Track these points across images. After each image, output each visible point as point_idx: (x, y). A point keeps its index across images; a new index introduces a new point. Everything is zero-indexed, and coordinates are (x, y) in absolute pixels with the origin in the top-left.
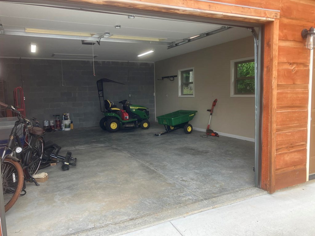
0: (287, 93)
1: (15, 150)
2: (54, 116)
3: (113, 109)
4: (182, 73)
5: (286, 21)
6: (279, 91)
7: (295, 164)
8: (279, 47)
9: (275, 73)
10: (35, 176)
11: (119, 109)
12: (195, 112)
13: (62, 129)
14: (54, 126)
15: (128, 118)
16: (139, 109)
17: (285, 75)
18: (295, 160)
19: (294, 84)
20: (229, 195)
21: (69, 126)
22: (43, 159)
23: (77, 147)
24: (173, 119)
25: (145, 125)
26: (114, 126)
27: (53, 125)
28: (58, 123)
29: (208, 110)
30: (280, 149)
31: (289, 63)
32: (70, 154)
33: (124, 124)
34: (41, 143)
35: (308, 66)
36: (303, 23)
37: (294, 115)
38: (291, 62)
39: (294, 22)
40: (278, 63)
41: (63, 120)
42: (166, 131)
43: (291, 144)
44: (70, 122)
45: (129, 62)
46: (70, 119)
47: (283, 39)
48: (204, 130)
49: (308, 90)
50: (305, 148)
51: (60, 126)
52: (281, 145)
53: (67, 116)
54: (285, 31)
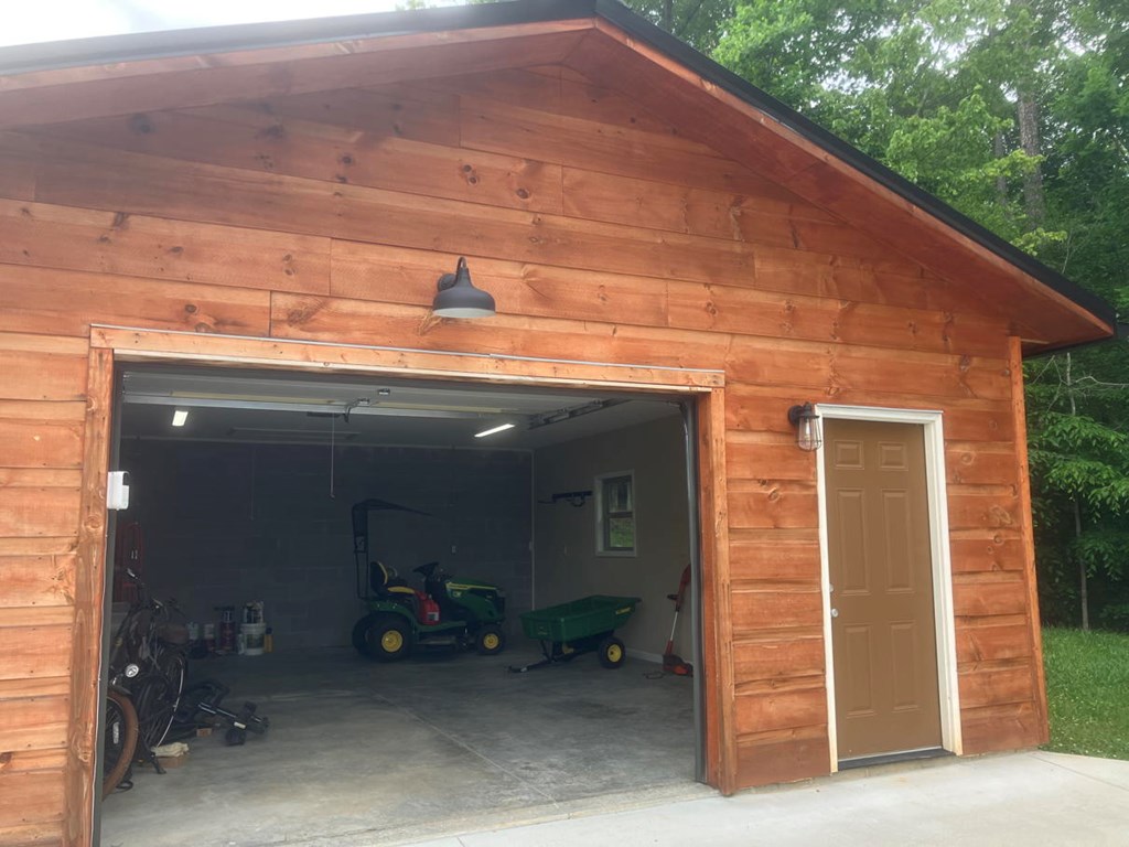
0: (758, 549)
1: (124, 671)
2: (216, 609)
3: (392, 589)
4: (607, 483)
5: (742, 390)
6: (736, 544)
7: (794, 724)
8: (728, 447)
9: (720, 503)
10: (159, 751)
11: (412, 591)
12: (633, 603)
13: (236, 649)
14: (213, 641)
15: (437, 618)
16: (472, 591)
17: (750, 508)
18: (795, 714)
19: (776, 527)
20: (619, 796)
21: (260, 643)
22: (180, 713)
23: (275, 697)
24: (563, 620)
25: (491, 642)
26: (392, 642)
27: (211, 636)
28: (229, 632)
29: (671, 597)
30: (745, 683)
31: (759, 480)
32: (252, 707)
33: (423, 636)
34: (178, 668)
35: (815, 487)
36: (794, 392)
37: (783, 602)
38: (765, 478)
39: (767, 392)
40: (728, 481)
41: (242, 621)
42: (545, 658)
43: (781, 674)
44: (263, 630)
45: (457, 448)
46: (264, 621)
47: (740, 428)
48: (659, 659)
49: (818, 544)
50: (821, 685)
51: (234, 641)
52: (752, 673)
53: (256, 612)
54: (745, 411)
